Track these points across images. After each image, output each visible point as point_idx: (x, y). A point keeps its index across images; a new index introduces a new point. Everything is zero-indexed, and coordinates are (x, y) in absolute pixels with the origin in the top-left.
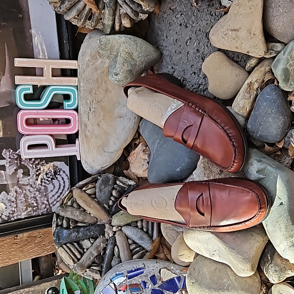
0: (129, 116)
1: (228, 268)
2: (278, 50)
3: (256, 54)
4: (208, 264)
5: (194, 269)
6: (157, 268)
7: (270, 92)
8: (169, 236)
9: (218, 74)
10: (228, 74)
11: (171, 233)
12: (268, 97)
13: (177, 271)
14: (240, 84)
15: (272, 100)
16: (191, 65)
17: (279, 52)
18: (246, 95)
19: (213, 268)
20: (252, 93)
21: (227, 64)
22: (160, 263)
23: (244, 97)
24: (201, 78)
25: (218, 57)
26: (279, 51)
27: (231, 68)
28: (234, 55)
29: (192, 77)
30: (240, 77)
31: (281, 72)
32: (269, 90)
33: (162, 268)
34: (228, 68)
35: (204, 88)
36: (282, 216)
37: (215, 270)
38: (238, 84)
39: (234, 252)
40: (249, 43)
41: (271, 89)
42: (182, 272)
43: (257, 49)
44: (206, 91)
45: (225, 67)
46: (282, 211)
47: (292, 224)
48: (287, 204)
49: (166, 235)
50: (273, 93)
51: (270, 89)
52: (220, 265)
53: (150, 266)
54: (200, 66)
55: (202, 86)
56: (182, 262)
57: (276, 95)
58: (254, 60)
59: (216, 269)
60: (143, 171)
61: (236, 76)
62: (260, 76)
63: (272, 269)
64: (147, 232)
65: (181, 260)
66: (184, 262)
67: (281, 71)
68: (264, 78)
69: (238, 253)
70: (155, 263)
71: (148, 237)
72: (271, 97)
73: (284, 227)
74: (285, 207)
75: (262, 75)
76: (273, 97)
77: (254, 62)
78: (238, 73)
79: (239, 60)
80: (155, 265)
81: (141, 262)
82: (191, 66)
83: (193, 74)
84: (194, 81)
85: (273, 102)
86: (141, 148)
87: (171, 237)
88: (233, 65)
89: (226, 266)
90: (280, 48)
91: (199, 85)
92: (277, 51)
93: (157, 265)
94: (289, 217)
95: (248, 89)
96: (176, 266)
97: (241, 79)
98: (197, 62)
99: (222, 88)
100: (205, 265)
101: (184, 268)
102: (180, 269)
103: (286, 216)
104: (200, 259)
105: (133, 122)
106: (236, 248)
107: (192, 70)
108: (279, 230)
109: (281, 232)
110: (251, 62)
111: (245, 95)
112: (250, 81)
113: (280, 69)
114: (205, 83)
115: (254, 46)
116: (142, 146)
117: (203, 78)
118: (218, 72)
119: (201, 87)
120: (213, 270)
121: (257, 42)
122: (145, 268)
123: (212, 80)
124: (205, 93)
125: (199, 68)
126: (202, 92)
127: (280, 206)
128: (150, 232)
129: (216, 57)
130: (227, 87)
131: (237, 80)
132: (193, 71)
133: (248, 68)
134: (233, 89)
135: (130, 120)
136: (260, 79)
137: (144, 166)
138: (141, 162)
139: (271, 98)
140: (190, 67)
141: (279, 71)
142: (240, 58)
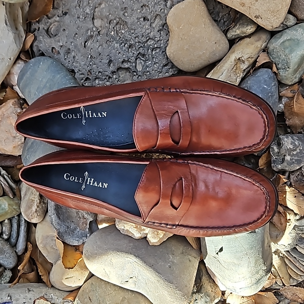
0: (3, 54)
1: (140, 297)
2: (288, 24)
3: (268, 23)
4: (113, 292)
5: (90, 299)
6: (30, 299)
7: (268, 80)
8: (49, 248)
9: (191, 33)
10: (204, 38)
11: (52, 245)
12: (266, 87)
13: (58, 300)
14: (217, 55)
15: (270, 92)
16: (142, 4)
17: (288, 28)
18: (232, 75)
19: (120, 297)
20: (238, 75)
21: (206, 21)
22: (34, 290)
23: (228, 78)
24: (154, 28)
25: (197, 8)
26: (289, 26)
27: (211, 29)
28: (213, 10)
29: (139, 23)
30: (219, 46)
31: (298, 60)
32: (266, 78)
33: (38, 299)
34: (207, 28)
35: (156, 46)
36: (254, 248)
37: (122, 300)
38: (214, 54)
39: (171, 286)
40: (268, 4)
41: (270, 77)
42: (65, 301)
43: (275, 16)
44: (156, 50)
45: (203, 25)
46: (255, 241)
47: (261, 257)
48: (261, 233)
49: (45, 247)
50: (272, 83)
51: (268, 76)
52: (128, 294)
53: (19, 297)
54: (160, 10)
55: (152, 42)
56: (66, 287)
57: (275, 87)
58: (251, 28)
59: (124, 299)
60: (14, 147)
61: (216, 43)
62: (254, 53)
63: (203, 300)
64: (8, 240)
65: (65, 284)
66: (69, 287)
67: (299, 58)
68: (257, 58)
69: (177, 287)
70: (27, 291)
71: (10, 248)
72: (270, 88)
73: (254, 261)
74: (258, 237)
75: (257, 53)
76: (271, 89)
77: (251, 31)
78: (218, 39)
79: (218, 19)
80: (27, 295)
81: (4, 293)
82: (142, 7)
83: (142, 19)
84: (141, 31)
85: (270, 95)
86: (11, 109)
87: (52, 250)
88: (213, 25)
89: (137, 294)
90: (291, 22)
91: (148, 38)
92: (286, 26)
93: (30, 295)
94: (261, 249)
95: (234, 68)
96: (57, 293)
97: (220, 48)
98: (156, 4)
99: (190, 54)
100: (107, 294)
101: (67, 294)
102: (63, 297)
103: (258, 249)
104: (97, 284)
105: (6, 64)
106: (174, 281)
107: (142, 12)
108: (247, 264)
109: (249, 268)
110: (247, 30)
111: (230, 76)
112: (240, 57)
113: (298, 54)
114: (158, 39)
115: (273, 12)
116: (13, 106)
117: (158, 31)
118: (192, 29)
119: (149, 42)
120: (120, 301)
121: (280, 7)
122: (12, 302)
123: (180, 39)
124: (154, 53)
125: (157, 13)
126: (150, 50)
127: (252, 234)
128: (13, 240)
129: (195, 6)
130: (198, 56)
131: (214, 49)
132: (144, 15)
133: (233, 36)
134: (204, 60)
135: (2, 62)
136: (253, 58)
137: (17, 140)
138: (10, 132)
139: (269, 90)
140: (140, 7)
141: (297, 57)
142: (221, 17)
